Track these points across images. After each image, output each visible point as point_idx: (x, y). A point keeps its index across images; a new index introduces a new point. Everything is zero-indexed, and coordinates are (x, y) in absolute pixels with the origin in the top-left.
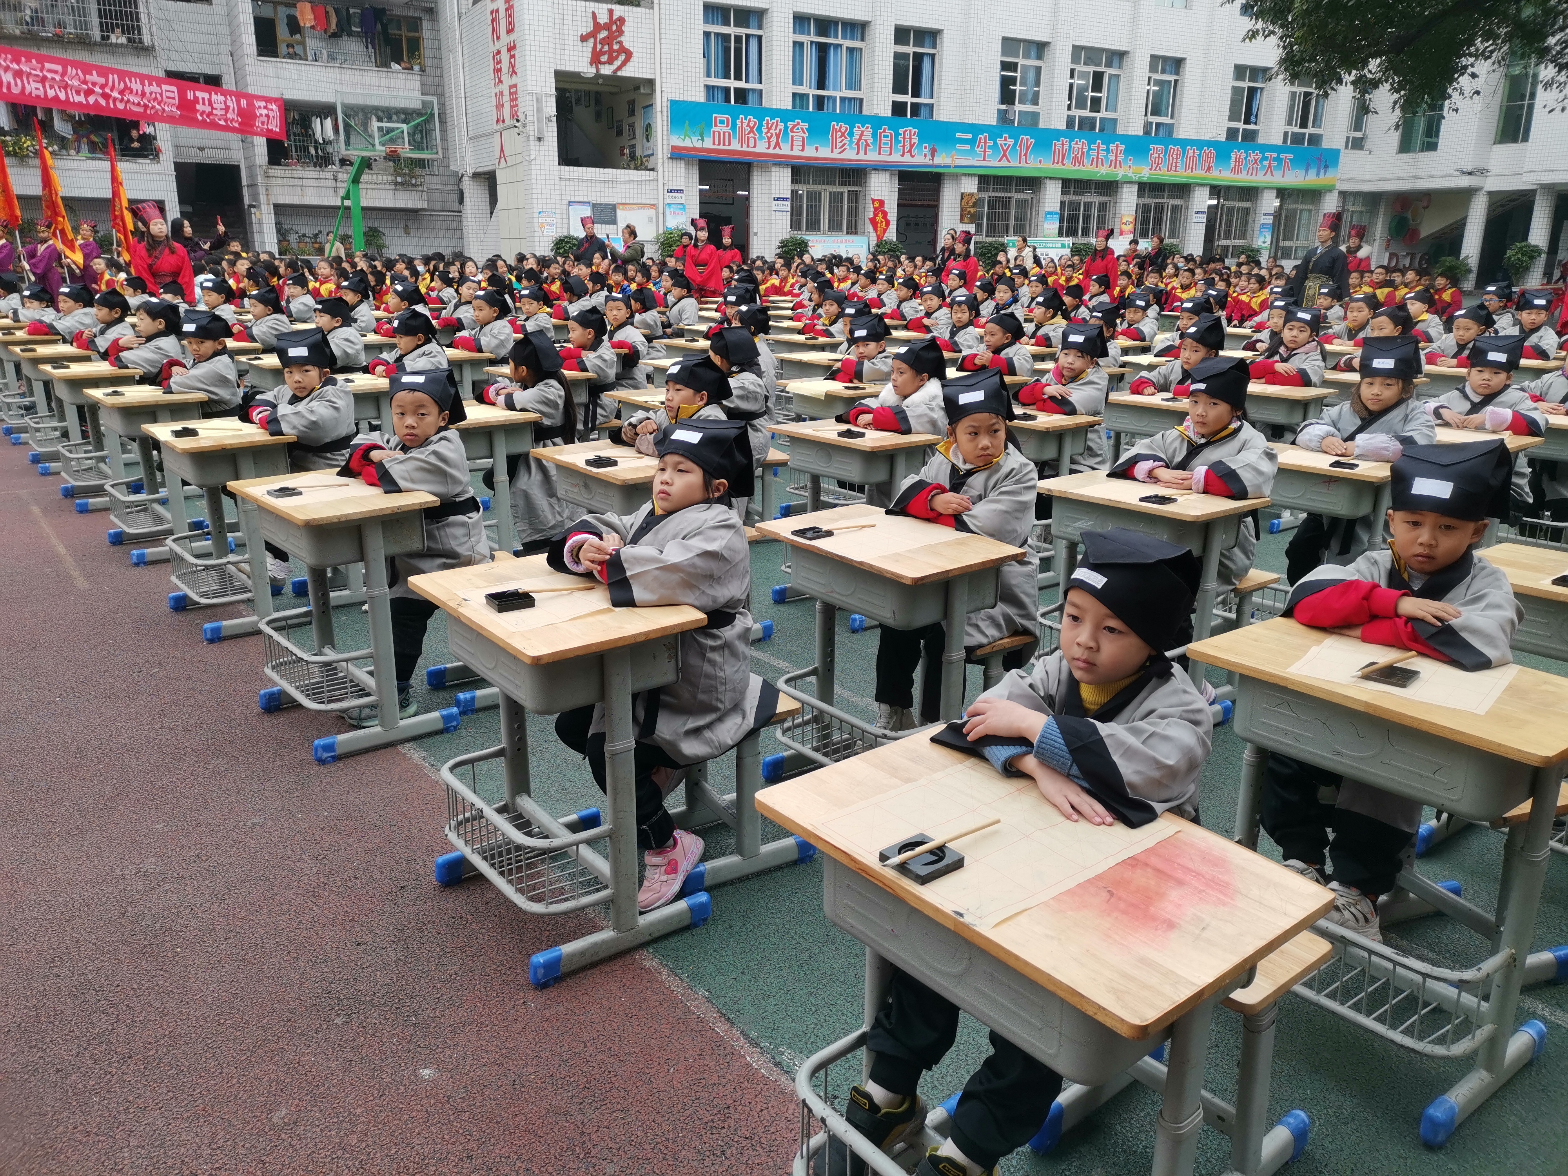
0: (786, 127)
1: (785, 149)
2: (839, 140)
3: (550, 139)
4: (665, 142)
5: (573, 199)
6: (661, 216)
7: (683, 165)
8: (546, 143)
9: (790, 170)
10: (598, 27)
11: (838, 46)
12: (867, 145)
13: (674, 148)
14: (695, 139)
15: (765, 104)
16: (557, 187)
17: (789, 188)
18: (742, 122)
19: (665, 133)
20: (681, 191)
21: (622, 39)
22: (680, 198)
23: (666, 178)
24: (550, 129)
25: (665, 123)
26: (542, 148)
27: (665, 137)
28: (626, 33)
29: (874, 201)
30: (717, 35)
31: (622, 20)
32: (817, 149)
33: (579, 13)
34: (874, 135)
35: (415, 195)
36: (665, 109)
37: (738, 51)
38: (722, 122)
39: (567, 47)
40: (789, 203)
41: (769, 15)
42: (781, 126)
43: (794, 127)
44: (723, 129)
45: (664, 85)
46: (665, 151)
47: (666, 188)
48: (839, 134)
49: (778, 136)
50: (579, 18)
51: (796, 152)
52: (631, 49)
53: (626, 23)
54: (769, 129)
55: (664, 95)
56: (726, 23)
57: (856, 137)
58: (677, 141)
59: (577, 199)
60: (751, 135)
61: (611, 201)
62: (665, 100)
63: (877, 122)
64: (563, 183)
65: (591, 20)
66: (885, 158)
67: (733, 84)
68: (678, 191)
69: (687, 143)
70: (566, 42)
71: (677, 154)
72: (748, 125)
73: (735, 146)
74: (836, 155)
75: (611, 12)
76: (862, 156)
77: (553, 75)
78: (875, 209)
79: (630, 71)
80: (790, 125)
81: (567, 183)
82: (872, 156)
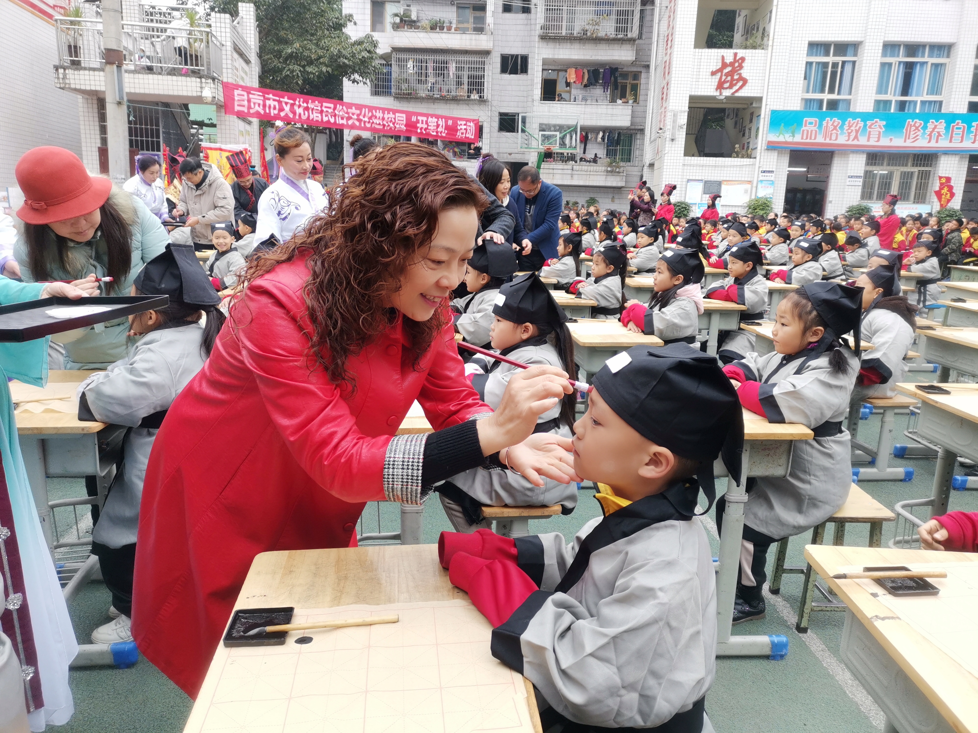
0: (865, 125)
1: (863, 141)
2: (912, 133)
3: (680, 139)
4: (764, 139)
5: (691, 178)
6: (754, 189)
7: (776, 154)
8: (677, 142)
9: (865, 156)
10: (724, 65)
11: (923, 64)
12: (939, 135)
13: (769, 143)
14: (787, 136)
15: (852, 109)
16: (680, 170)
17: (863, 169)
18: (827, 123)
19: (765, 132)
20: (772, 172)
21: (742, 71)
22: (771, 177)
23: (761, 163)
24: (681, 133)
25: (766, 126)
26: (673, 146)
27: (765, 136)
28: (745, 68)
29: (940, 178)
30: (818, 63)
31: (743, 59)
32: (891, 140)
33: (712, 57)
34: (947, 128)
35: (618, 178)
36: (767, 117)
37: (834, 74)
38: (811, 123)
39: (700, 80)
40: (861, 180)
41: (863, 45)
42: (861, 124)
43: (872, 124)
44: (810, 128)
45: (769, 100)
46: (763, 145)
47: (761, 169)
48: (913, 128)
49: (857, 131)
50: (712, 61)
51: (872, 142)
52: (747, 78)
53: (746, 61)
54: (850, 127)
55: (768, 107)
56: (827, 54)
57: (929, 130)
58: (773, 138)
59: (694, 178)
60: (835, 131)
61: (718, 179)
62: (768, 110)
63: (952, 118)
64: (686, 168)
65: (720, 61)
66: (956, 144)
67: (826, 96)
68: (769, 172)
69: (781, 139)
70: (701, 77)
71: (772, 147)
72: (832, 125)
73: (820, 139)
74: (909, 143)
75: (736, 55)
76: (933, 144)
77: (688, 99)
78: (941, 184)
79: (745, 92)
80: (869, 123)
81: (689, 168)
82: (944, 143)
